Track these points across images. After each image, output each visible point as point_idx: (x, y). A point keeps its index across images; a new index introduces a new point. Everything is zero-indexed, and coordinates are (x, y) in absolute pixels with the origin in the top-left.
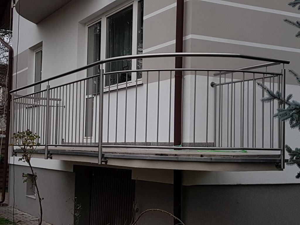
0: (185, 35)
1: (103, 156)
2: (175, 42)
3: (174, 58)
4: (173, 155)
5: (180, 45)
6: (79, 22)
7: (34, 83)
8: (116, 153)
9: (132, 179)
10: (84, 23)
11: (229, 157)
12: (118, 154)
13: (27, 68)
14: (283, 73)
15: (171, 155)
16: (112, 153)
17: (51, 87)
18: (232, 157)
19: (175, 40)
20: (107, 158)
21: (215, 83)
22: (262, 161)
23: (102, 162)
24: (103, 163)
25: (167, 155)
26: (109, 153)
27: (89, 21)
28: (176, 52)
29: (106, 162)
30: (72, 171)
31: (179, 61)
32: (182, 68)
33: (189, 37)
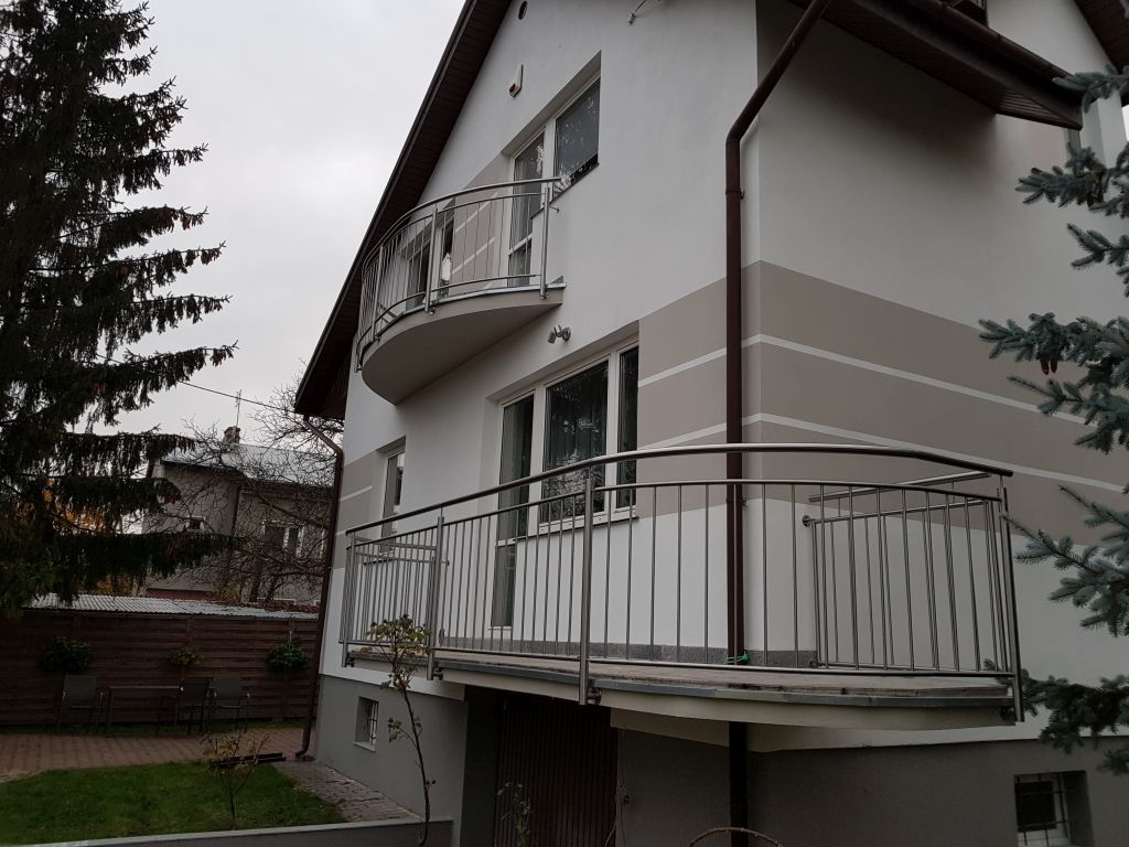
0: (748, 415)
1: (590, 683)
2: (726, 429)
3: (725, 455)
4: (774, 688)
5: (735, 430)
6: (488, 398)
7: (381, 519)
8: (623, 678)
9: (612, 725)
10: (495, 400)
11: (906, 694)
12: (630, 681)
13: (370, 488)
14: (1002, 497)
15: (767, 687)
16: (614, 677)
17: (446, 522)
18: (914, 694)
19: (725, 424)
20: (599, 689)
21: (812, 518)
22: (977, 704)
23: (588, 698)
24: (590, 702)
25: (758, 688)
26: (606, 676)
27: (507, 396)
28: (728, 442)
29: (598, 699)
30: (462, 699)
31: (736, 463)
32: (741, 478)
33: (755, 418)
